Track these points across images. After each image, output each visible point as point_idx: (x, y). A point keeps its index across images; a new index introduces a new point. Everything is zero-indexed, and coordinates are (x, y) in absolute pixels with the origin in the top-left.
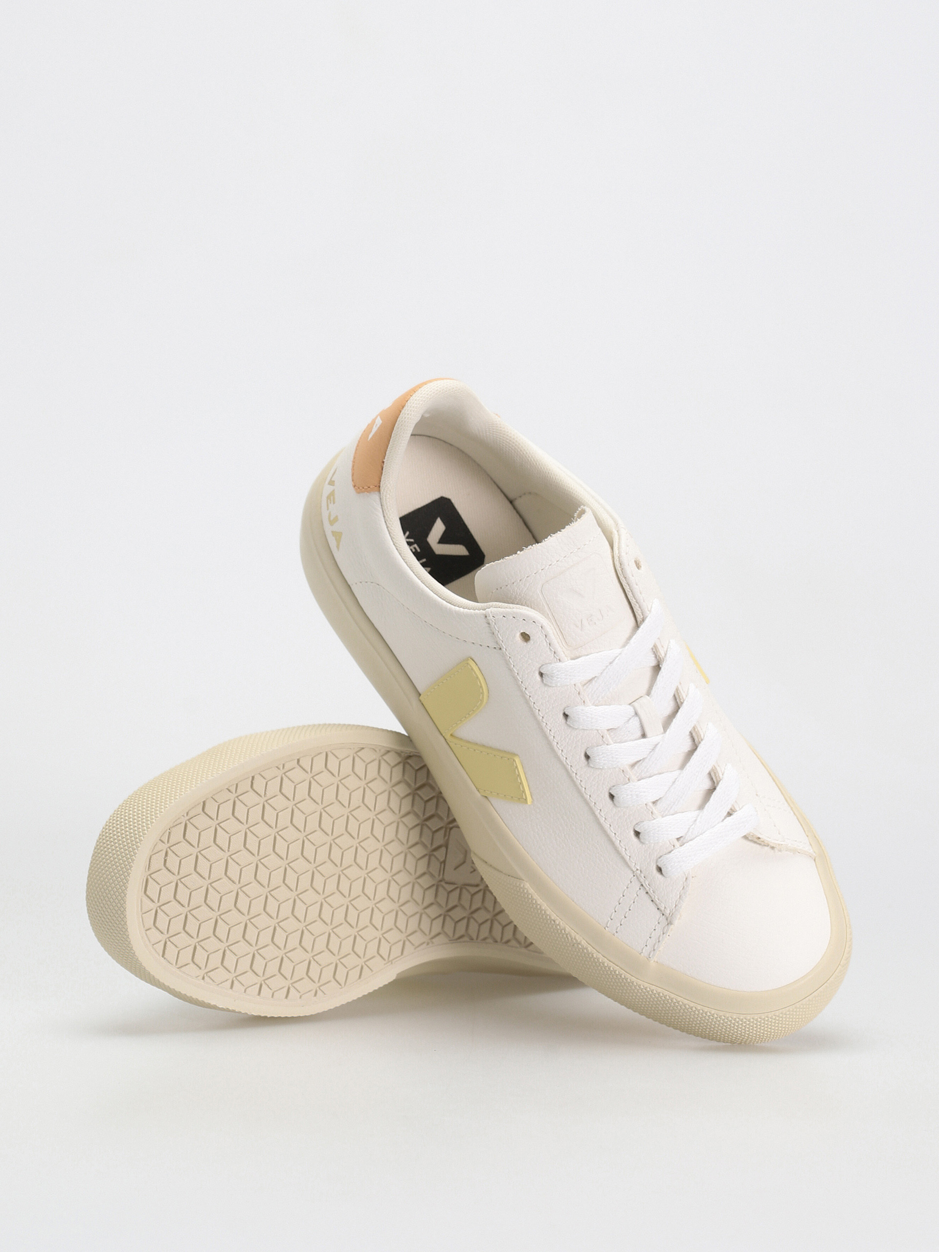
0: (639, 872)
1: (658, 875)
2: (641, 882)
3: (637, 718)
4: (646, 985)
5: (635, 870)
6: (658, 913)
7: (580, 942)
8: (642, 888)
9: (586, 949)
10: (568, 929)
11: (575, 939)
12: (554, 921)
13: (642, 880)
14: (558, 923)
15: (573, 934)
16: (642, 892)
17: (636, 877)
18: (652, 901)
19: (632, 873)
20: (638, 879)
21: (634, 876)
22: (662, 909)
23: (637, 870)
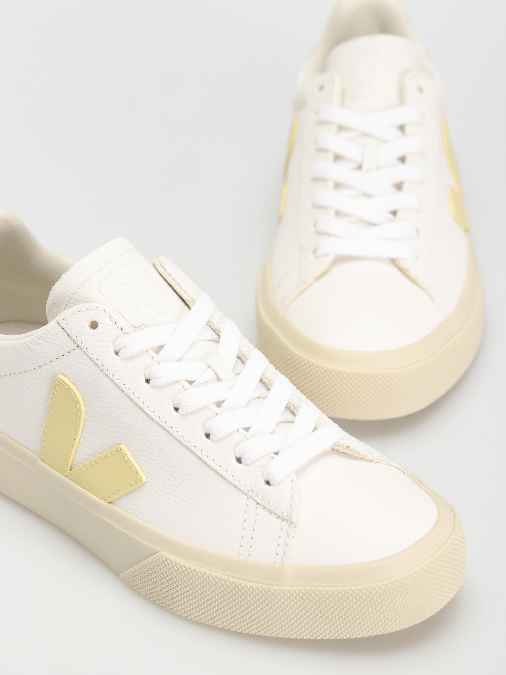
0: (251, 492)
1: (268, 487)
2: (256, 501)
3: (210, 370)
4: (288, 588)
5: (246, 492)
6: (279, 521)
7: (221, 577)
8: (258, 506)
9: (228, 580)
10: (208, 572)
11: (216, 577)
12: (195, 571)
13: (255, 498)
14: (198, 571)
15: (213, 574)
16: (260, 508)
17: (250, 499)
18: (270, 513)
19: (245, 496)
20: (252, 499)
21: (248, 499)
22: (280, 514)
23: (249, 491)
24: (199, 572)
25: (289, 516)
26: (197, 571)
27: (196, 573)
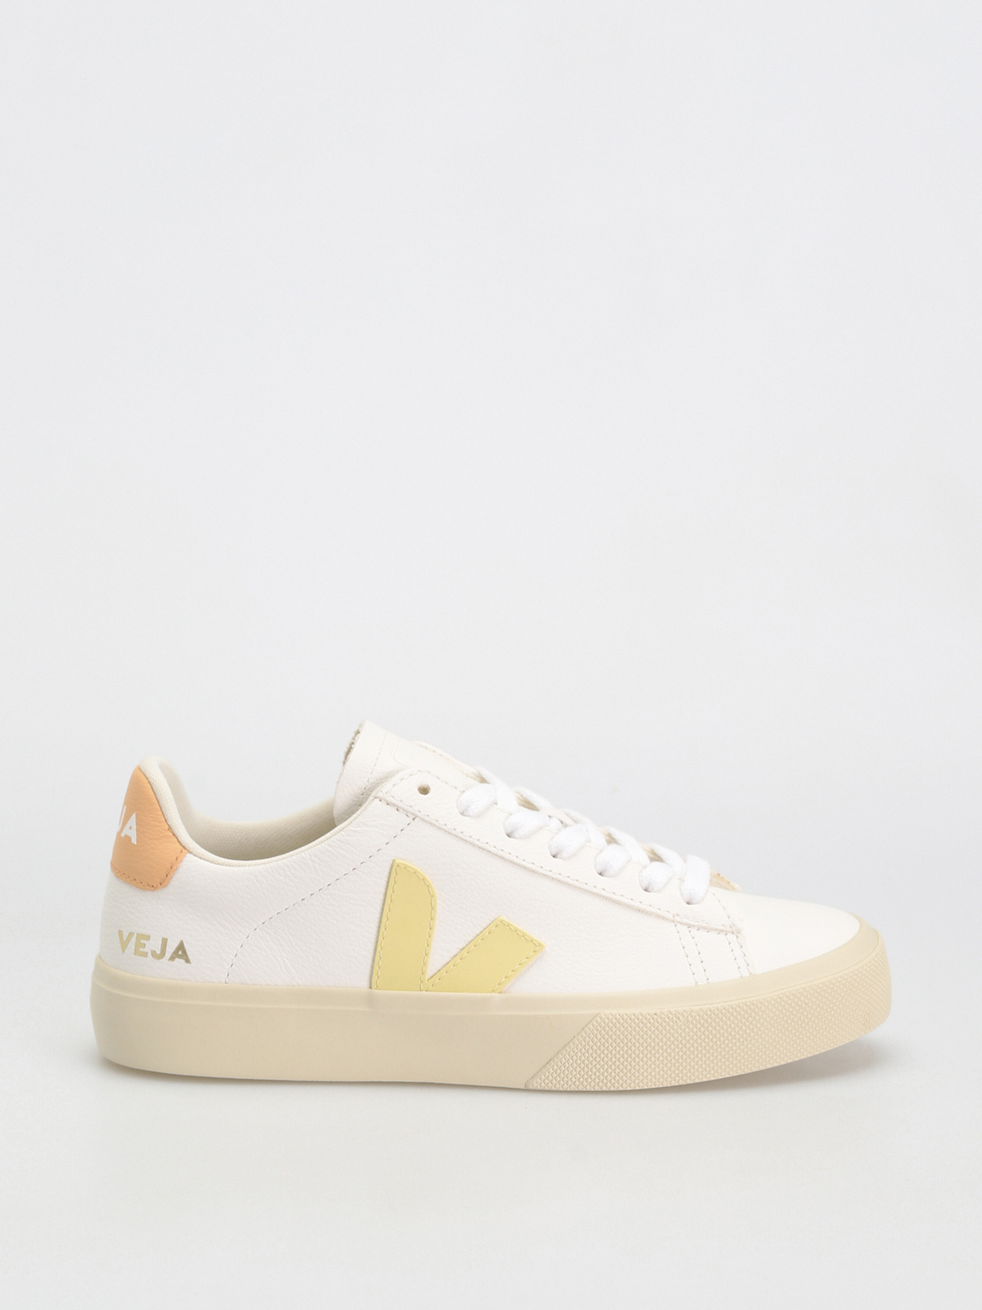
0: (676, 917)
1: (691, 906)
5: (671, 918)
6: (722, 935)
8: (690, 928)
13: (684, 921)
16: (694, 931)
17: (678, 925)
18: (708, 932)
19: (673, 923)
20: (681, 923)
21: (676, 926)
22: (722, 928)
23: (674, 916)
24: (662, 1013)
25: (732, 926)
26: (658, 1012)
27: (657, 1016)
